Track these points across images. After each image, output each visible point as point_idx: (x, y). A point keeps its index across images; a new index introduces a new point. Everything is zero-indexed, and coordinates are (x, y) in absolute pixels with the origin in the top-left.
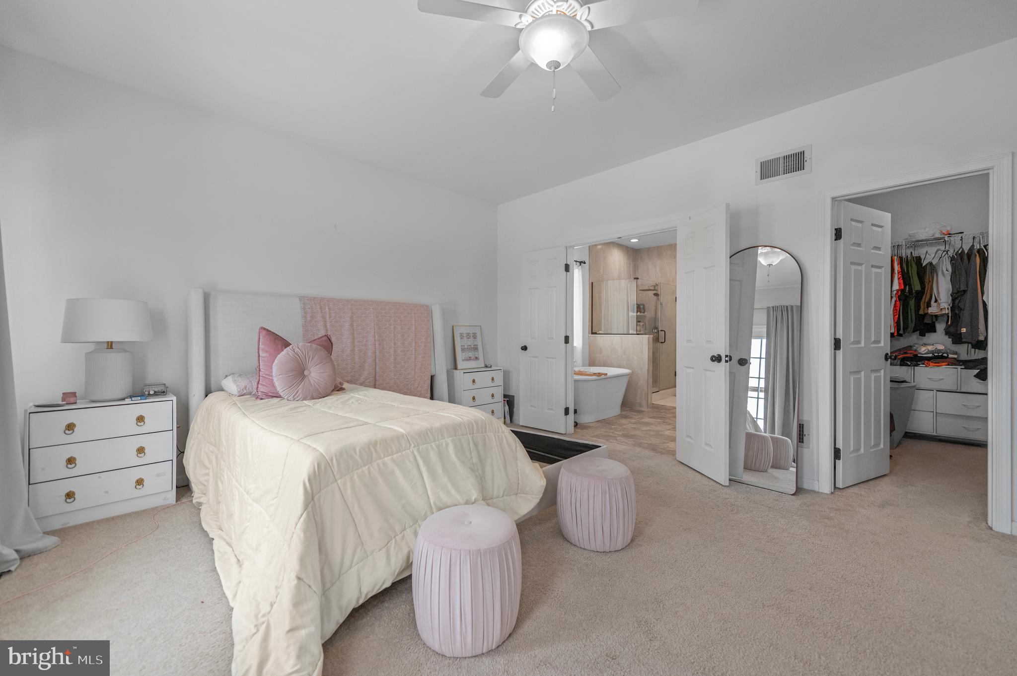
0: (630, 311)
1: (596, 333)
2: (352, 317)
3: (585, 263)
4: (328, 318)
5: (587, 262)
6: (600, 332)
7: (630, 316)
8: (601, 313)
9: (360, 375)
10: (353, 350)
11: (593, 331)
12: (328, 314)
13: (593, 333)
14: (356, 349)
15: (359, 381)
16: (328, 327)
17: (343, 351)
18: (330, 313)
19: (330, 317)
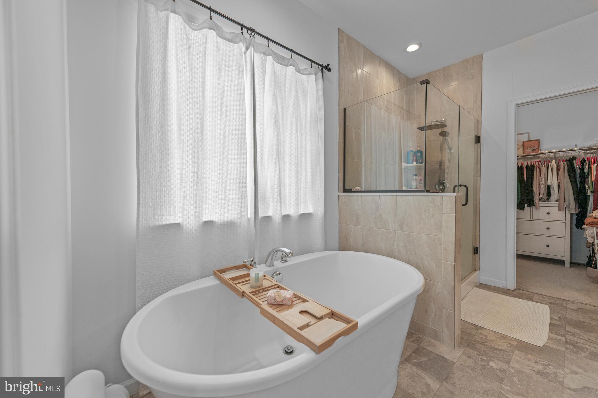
0: (403, 161)
1: (350, 191)
3: (329, 70)
5: (334, 66)
6: (358, 188)
7: (403, 167)
8: (361, 160)
11: (347, 188)
13: (345, 191)
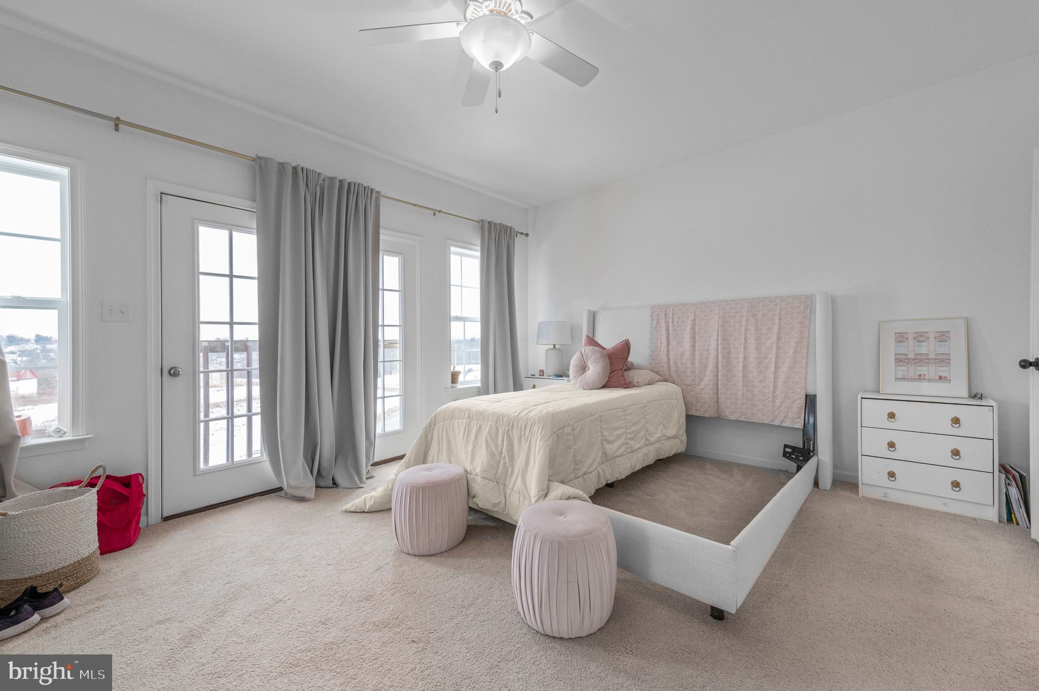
2: (694, 320)
4: (671, 323)
9: (701, 380)
10: (693, 355)
12: (671, 319)
14: (697, 354)
15: (700, 387)
16: (670, 331)
17: (682, 355)
18: (673, 318)
19: (672, 322)
